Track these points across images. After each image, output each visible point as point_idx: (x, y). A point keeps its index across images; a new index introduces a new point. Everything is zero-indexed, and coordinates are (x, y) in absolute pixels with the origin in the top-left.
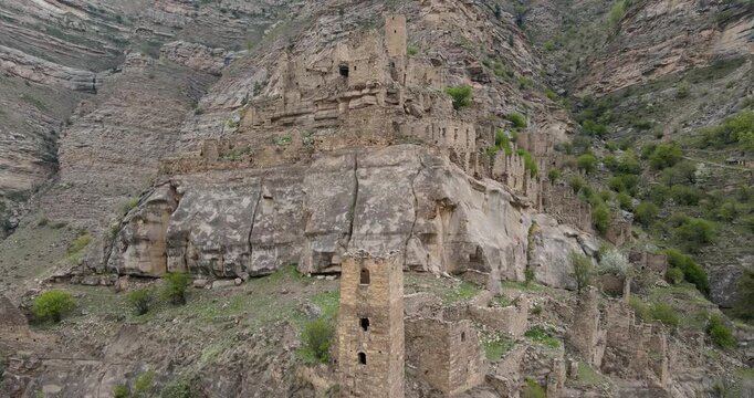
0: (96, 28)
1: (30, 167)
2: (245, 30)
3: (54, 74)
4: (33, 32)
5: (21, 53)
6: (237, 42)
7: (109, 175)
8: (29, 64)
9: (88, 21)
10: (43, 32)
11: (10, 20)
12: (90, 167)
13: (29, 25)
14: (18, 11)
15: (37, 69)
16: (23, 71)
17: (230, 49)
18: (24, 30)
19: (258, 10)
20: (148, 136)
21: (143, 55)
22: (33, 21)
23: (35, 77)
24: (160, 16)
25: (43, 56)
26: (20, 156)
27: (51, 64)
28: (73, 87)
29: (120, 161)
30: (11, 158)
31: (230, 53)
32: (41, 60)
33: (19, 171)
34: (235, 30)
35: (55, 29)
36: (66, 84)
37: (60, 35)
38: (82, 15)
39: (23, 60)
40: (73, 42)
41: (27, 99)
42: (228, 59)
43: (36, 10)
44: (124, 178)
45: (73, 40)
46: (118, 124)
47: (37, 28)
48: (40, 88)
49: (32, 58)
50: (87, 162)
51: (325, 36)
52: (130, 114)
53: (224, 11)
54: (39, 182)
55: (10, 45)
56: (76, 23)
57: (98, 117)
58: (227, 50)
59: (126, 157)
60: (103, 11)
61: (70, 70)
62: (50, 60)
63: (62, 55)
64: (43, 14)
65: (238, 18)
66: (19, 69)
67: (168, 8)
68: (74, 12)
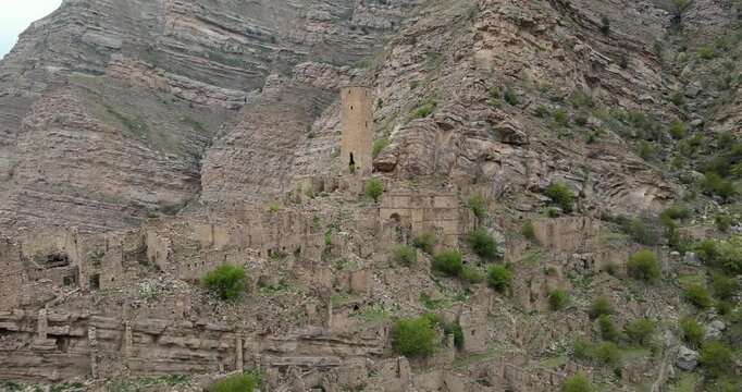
0: (253, 50)
1: (181, 184)
2: (372, 45)
3: (214, 95)
4: (200, 60)
5: (187, 79)
6: (364, 59)
7: (236, 194)
8: (193, 88)
9: (247, 45)
10: (206, 58)
11: (182, 50)
12: (221, 187)
13: (196, 54)
14: (188, 41)
15: (200, 92)
16: (190, 95)
17: (356, 66)
18: (192, 58)
19: (387, 24)
20: (273, 156)
21: (280, 76)
22: (200, 49)
23: (199, 100)
24: (299, 36)
25: (206, 80)
26: (172, 174)
27: (212, 87)
28: (229, 107)
29: (247, 181)
30: (165, 176)
31: (356, 70)
32: (204, 84)
33: (172, 187)
34: (363, 47)
35: (216, 54)
36: (223, 104)
37: (221, 60)
38: (242, 39)
39: (189, 86)
40: (231, 65)
41: (187, 121)
42: (353, 76)
43: (203, 39)
44: (250, 197)
45: (232, 63)
46: (247, 146)
47: (202, 56)
48: (201, 109)
49: (196, 83)
50: (220, 181)
51: (395, 68)
52: (257, 136)
53: (353, 28)
54: (188, 198)
55: (179, 73)
56: (235, 48)
57: (231, 139)
58: (353, 68)
59: (252, 178)
60: (260, 34)
61: (226, 91)
62: (212, 83)
63: (222, 77)
64: (210, 42)
65: (367, 33)
66: (185, 94)
67: (309, 28)
68: (235, 37)
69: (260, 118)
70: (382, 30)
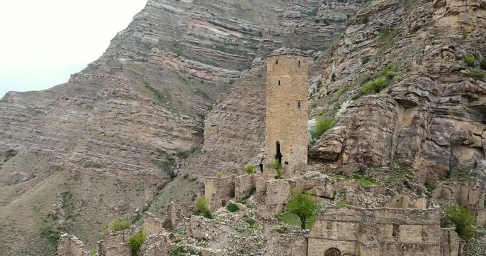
0: (246, 42)
1: (191, 137)
2: (332, 33)
3: (217, 74)
4: (209, 50)
5: (199, 63)
6: (325, 44)
7: (227, 146)
8: (204, 69)
9: (242, 38)
10: (213, 49)
11: (197, 44)
12: (216, 140)
13: (207, 46)
14: (202, 38)
15: (209, 72)
16: (201, 74)
17: (319, 50)
18: (204, 49)
19: (344, 17)
20: (253, 118)
21: (262, 59)
22: (209, 43)
23: (208, 77)
24: (278, 30)
25: (212, 64)
26: (185, 130)
27: (216, 69)
28: (228, 82)
29: (234, 136)
30: (180, 131)
31: (319, 53)
32: (211, 66)
33: (185, 139)
34: (324, 35)
35: (220, 46)
36: (224, 80)
37: (223, 49)
38: (239, 35)
39: (201, 68)
40: (230, 53)
41: (198, 92)
42: (316, 58)
43: (212, 36)
44: (236, 148)
45: (231, 51)
46: (235, 111)
47: (211, 47)
48: (209, 84)
49: (205, 66)
50: (216, 136)
51: (347, 46)
52: (243, 103)
53: (317, 21)
54: (195, 146)
55: (194, 59)
56: (234, 41)
57: (224, 106)
58: (316, 51)
59: (238, 134)
60: (251, 31)
61: (226, 71)
62: (217, 66)
63: (224, 62)
64: (216, 38)
65: (328, 25)
66: (198, 74)
67: (285, 24)
68: (234, 33)
69: (245, 90)
70: (340, 21)
